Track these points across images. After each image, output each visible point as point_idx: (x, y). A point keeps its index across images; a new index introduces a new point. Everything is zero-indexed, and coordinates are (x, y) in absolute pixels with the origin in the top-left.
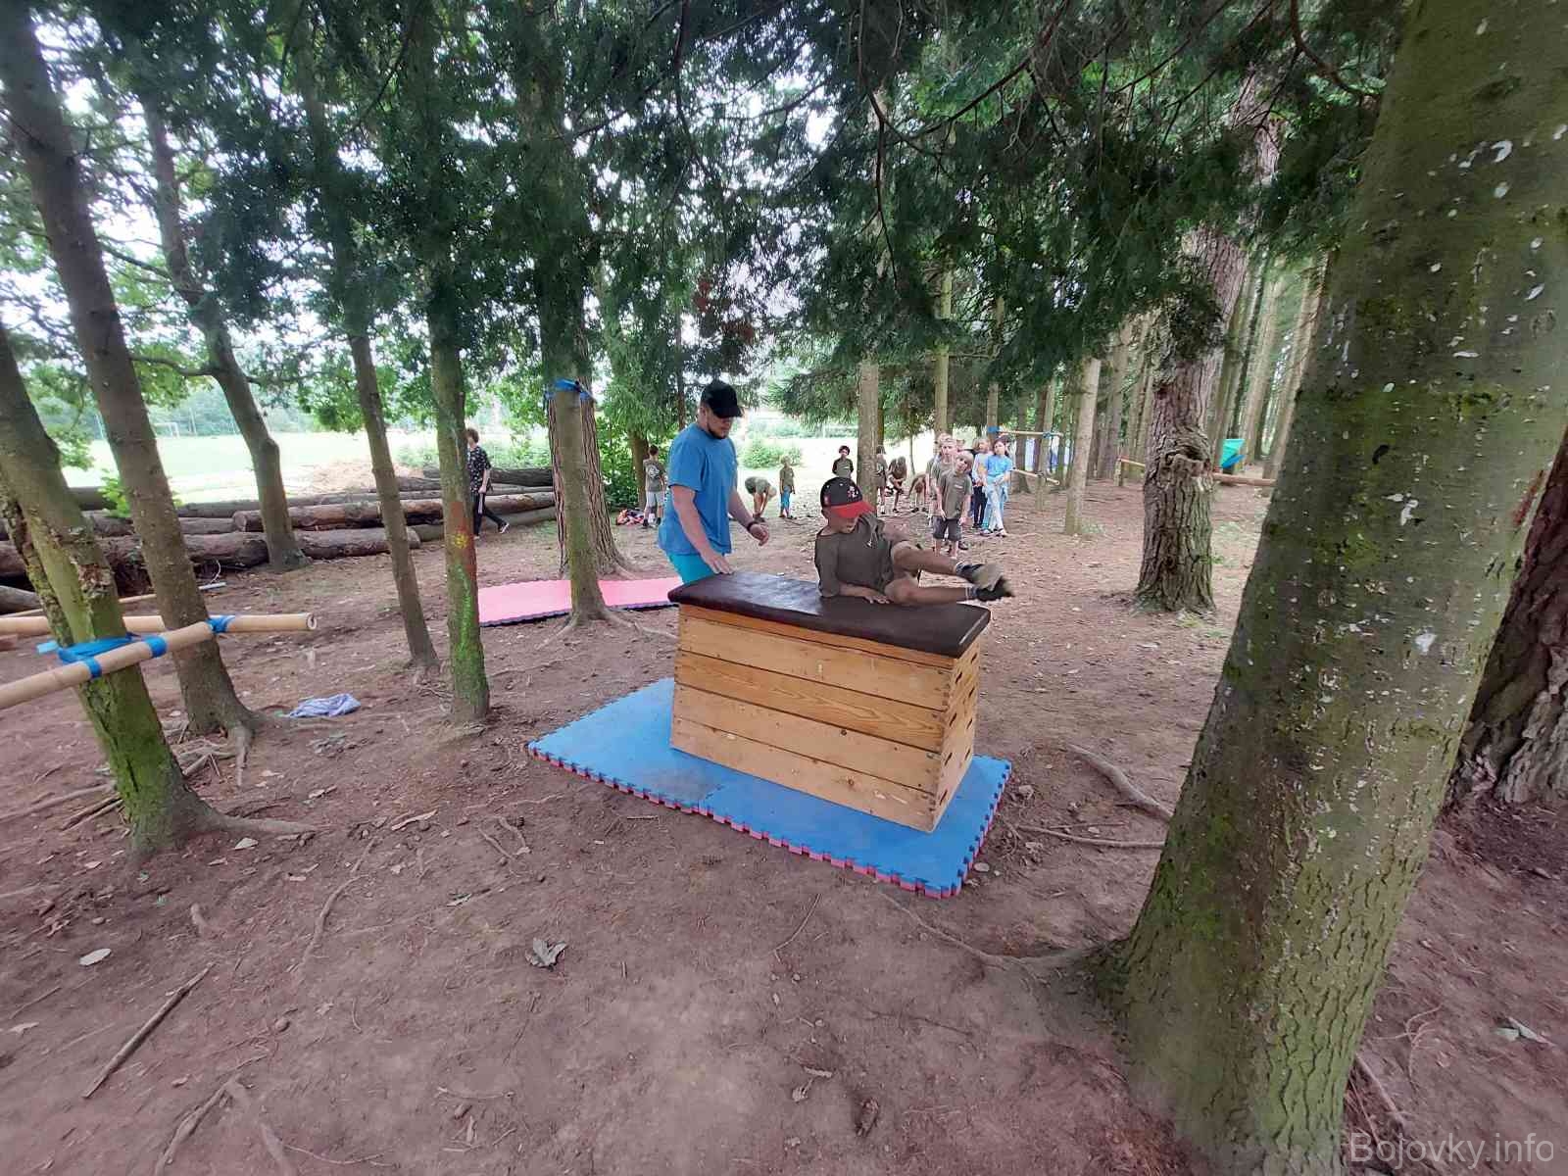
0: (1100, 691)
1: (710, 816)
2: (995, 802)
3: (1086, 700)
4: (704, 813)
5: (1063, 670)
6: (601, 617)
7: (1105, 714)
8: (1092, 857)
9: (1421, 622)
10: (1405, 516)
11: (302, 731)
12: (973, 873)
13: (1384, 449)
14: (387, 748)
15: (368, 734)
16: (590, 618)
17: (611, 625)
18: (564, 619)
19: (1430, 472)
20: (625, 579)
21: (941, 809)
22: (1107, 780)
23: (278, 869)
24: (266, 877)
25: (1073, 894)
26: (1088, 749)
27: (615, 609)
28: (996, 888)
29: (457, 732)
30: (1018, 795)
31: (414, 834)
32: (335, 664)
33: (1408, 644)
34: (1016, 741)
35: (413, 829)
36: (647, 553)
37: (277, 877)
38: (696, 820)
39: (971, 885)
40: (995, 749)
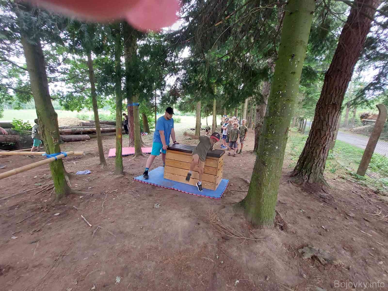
0: (246, 168)
1: (174, 189)
2: (226, 186)
3: (243, 169)
4: (173, 188)
5: (239, 165)
6: (141, 155)
7: (246, 172)
8: (243, 193)
9: (276, 145)
10: (274, 132)
11: (81, 177)
12: (223, 196)
13: (271, 124)
14: (102, 180)
15: (97, 178)
16: (139, 155)
17: (144, 157)
18: (133, 155)
19: (276, 127)
20: (144, 147)
21: (217, 187)
22: (246, 182)
23: (88, 200)
24: (86, 201)
25: (239, 198)
26: (243, 177)
27: (144, 153)
28: (227, 198)
29: (117, 176)
30: (231, 185)
31: (115, 194)
32: (81, 165)
33: (275, 148)
34: (230, 177)
35: (114, 193)
36: (147, 142)
37: (89, 201)
38: (171, 190)
39: (222, 197)
40: (226, 178)
